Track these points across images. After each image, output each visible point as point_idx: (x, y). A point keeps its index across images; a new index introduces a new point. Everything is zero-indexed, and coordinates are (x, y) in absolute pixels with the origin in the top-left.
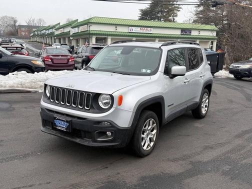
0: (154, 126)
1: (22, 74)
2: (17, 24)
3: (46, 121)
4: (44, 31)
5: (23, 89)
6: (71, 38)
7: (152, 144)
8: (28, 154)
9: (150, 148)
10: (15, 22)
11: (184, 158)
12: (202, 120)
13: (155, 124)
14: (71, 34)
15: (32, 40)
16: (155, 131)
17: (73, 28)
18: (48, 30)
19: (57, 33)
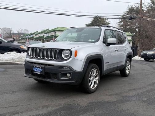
0: (97, 74)
1: (13, 53)
2: (12, 32)
3: (28, 70)
4: (28, 36)
5: (13, 62)
6: (44, 40)
7: (96, 86)
8: (15, 91)
9: (94, 88)
10: (11, 31)
11: (117, 94)
12: (127, 77)
13: (98, 73)
14: (44, 37)
15: (20, 42)
16: (97, 78)
17: (45, 34)
18: (30, 35)
19: (36, 37)
